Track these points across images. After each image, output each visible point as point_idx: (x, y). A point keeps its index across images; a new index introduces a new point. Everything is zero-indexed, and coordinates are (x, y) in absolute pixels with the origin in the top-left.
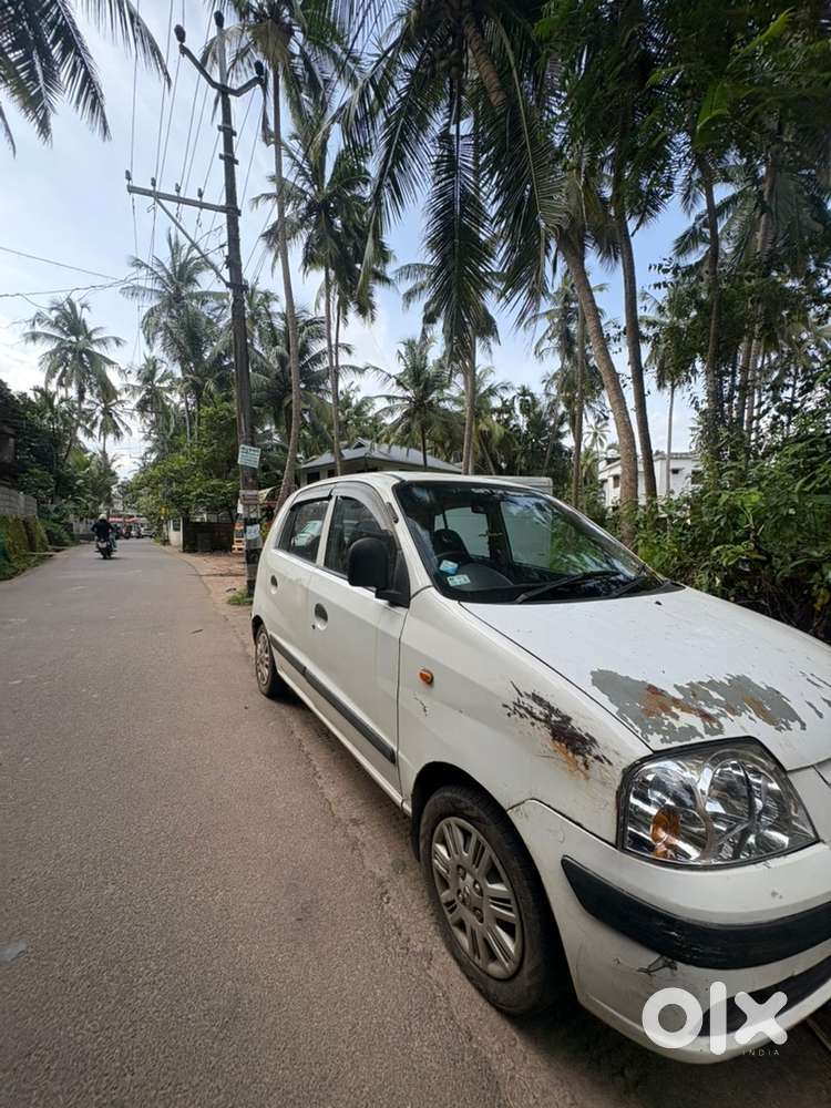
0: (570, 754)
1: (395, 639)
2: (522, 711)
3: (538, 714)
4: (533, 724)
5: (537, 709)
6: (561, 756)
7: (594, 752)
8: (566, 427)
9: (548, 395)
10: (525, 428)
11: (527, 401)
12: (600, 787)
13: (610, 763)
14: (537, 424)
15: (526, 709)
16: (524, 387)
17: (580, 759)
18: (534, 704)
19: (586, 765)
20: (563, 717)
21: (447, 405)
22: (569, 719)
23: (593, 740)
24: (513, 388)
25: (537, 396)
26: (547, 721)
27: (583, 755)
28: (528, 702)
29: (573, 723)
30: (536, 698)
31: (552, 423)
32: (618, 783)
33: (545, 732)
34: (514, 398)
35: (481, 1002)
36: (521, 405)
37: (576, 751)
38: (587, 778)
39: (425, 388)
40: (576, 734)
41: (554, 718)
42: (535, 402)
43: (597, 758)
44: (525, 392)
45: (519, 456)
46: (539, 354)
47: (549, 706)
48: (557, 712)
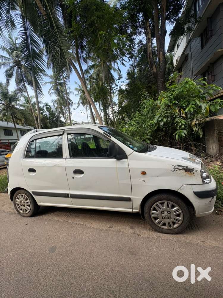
0: (190, 173)
1: (127, 168)
2: (176, 169)
3: (180, 169)
4: (180, 171)
5: (180, 168)
6: (188, 174)
7: (194, 170)
8: (61, 115)
9: (55, 106)
10: (49, 115)
11: (48, 107)
12: (197, 176)
13: (198, 171)
14: (52, 114)
15: (177, 169)
16: (46, 103)
17: (192, 173)
18: (179, 167)
19: (194, 173)
20: (186, 167)
21: (17, 107)
22: (187, 167)
23: (193, 168)
24: (43, 103)
25: (51, 106)
26: (183, 169)
27: (193, 172)
28: (177, 167)
29: (188, 167)
30: (178, 166)
31: (57, 114)
32: (200, 174)
33: (183, 171)
34: (44, 106)
35: (174, 235)
36: (46, 109)
37: (191, 172)
38: (194, 175)
39: (10, 100)
40: (190, 169)
41: (184, 168)
42: (51, 108)
43: (195, 171)
44: (47, 105)
45: (48, 123)
46: (50, 94)
47: (182, 166)
48: (184, 167)
